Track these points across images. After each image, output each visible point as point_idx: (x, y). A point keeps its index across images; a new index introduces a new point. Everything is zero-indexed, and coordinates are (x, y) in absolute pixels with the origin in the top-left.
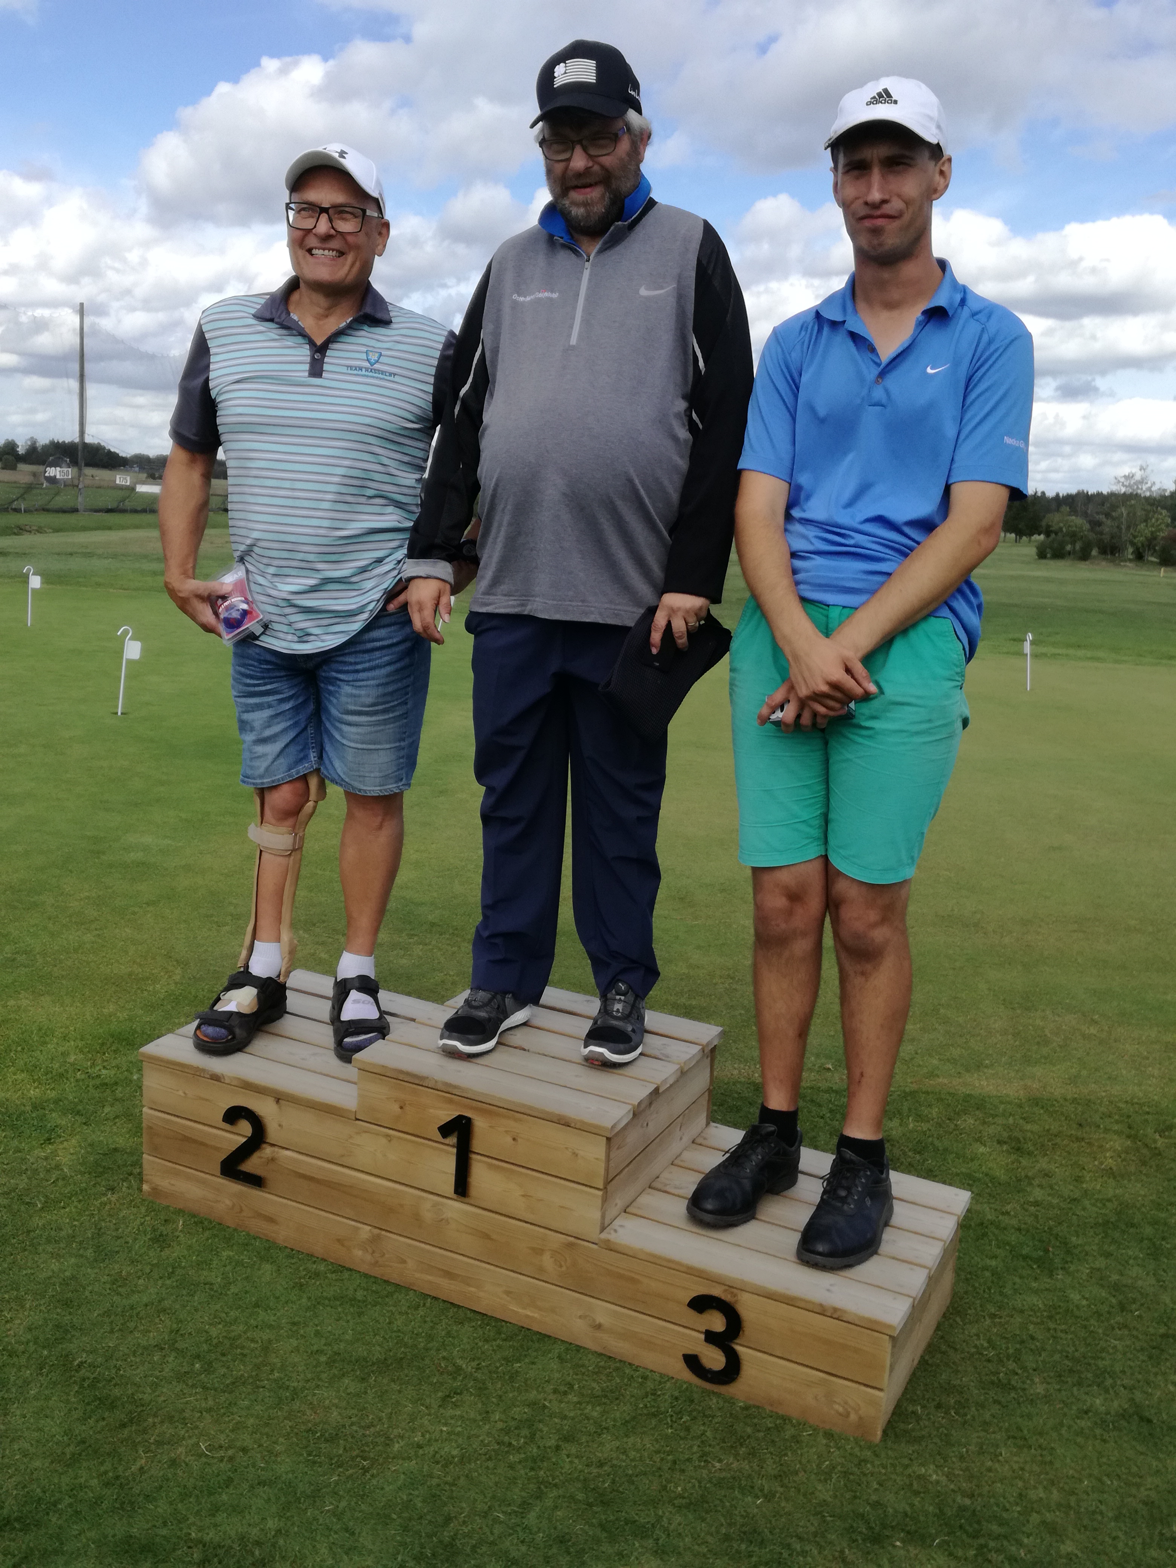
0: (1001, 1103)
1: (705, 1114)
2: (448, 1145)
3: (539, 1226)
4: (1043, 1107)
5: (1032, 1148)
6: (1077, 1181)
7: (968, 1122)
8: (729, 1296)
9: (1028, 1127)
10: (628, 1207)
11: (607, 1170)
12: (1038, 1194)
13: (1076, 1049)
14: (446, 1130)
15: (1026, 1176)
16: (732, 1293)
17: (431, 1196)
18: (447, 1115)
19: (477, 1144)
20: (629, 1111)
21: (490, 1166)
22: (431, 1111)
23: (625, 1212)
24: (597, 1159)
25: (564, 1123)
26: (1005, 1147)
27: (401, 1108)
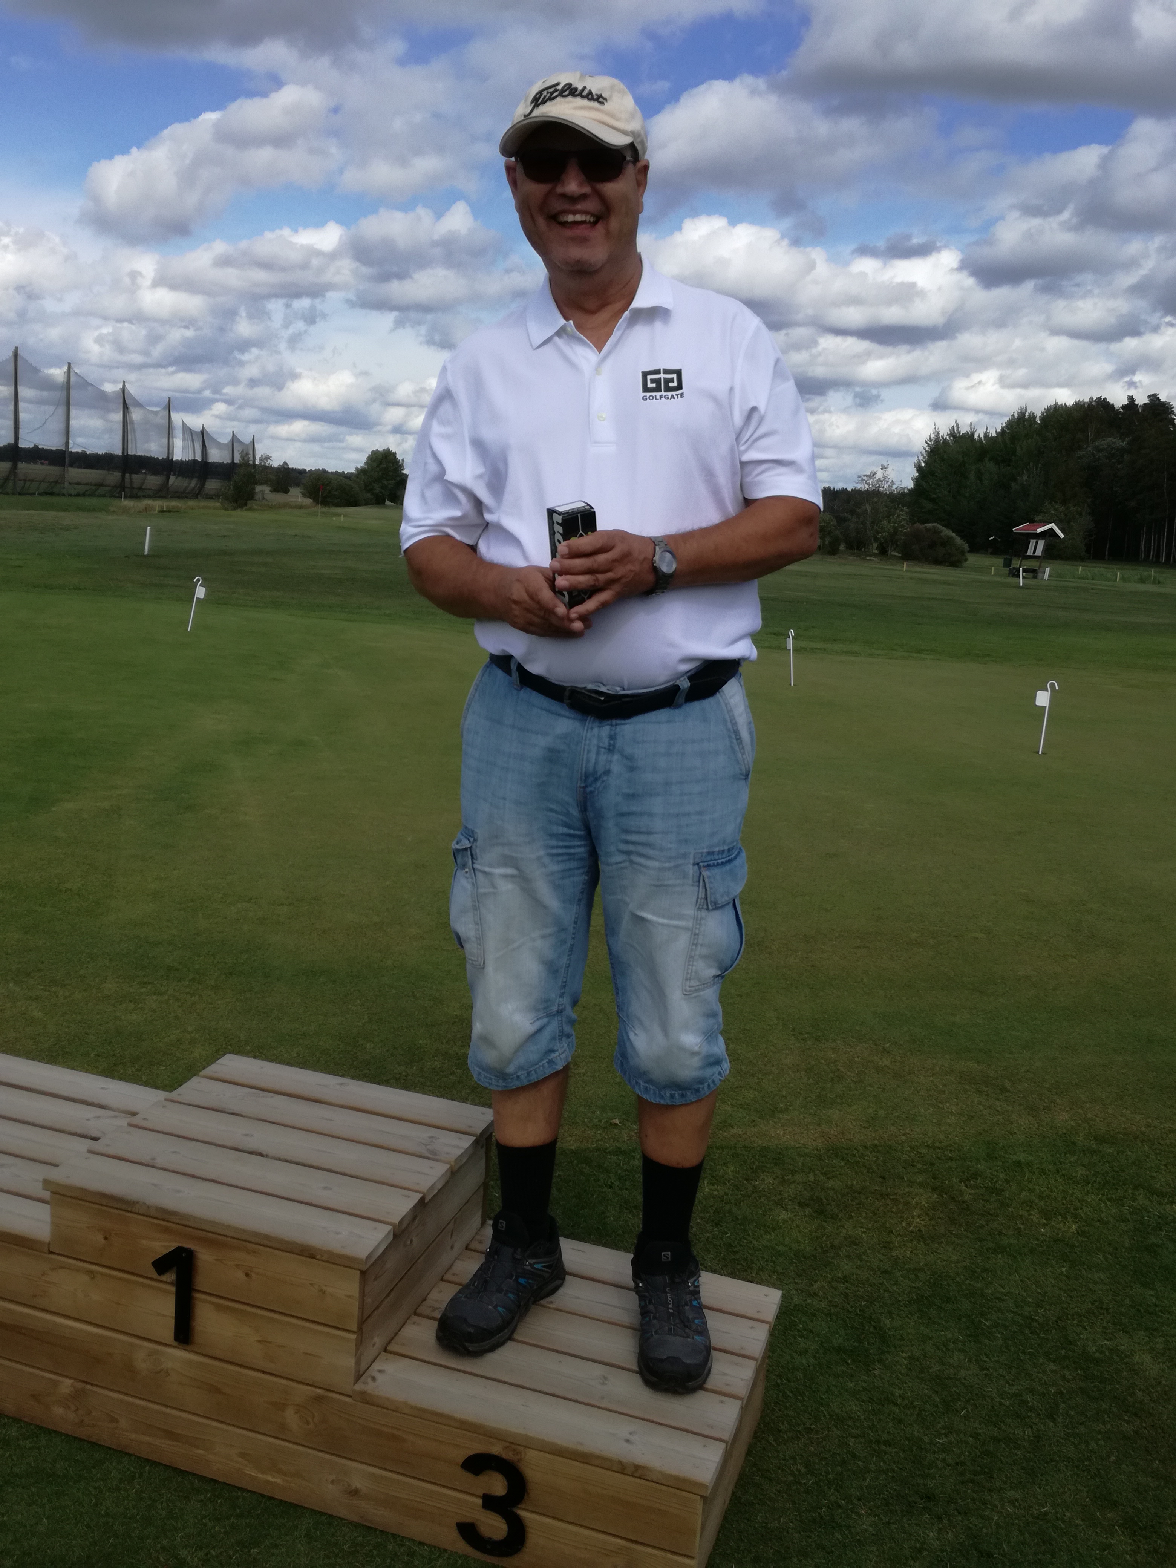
0: (800, 1155)
1: (480, 1213)
2: (166, 1282)
3: (281, 1377)
4: (843, 1159)
5: (836, 1210)
6: (885, 1247)
7: (767, 1181)
8: (511, 1454)
9: (831, 1183)
10: (390, 1342)
11: (362, 1308)
12: (846, 1267)
13: (870, 1085)
14: (162, 1265)
15: (833, 1246)
16: (514, 1450)
17: (146, 1344)
18: (162, 1246)
19: (202, 1281)
20: (389, 1233)
21: (218, 1307)
22: (144, 1242)
23: (385, 1351)
24: (348, 1296)
25: (307, 1253)
26: (808, 1211)
27: (106, 1238)
